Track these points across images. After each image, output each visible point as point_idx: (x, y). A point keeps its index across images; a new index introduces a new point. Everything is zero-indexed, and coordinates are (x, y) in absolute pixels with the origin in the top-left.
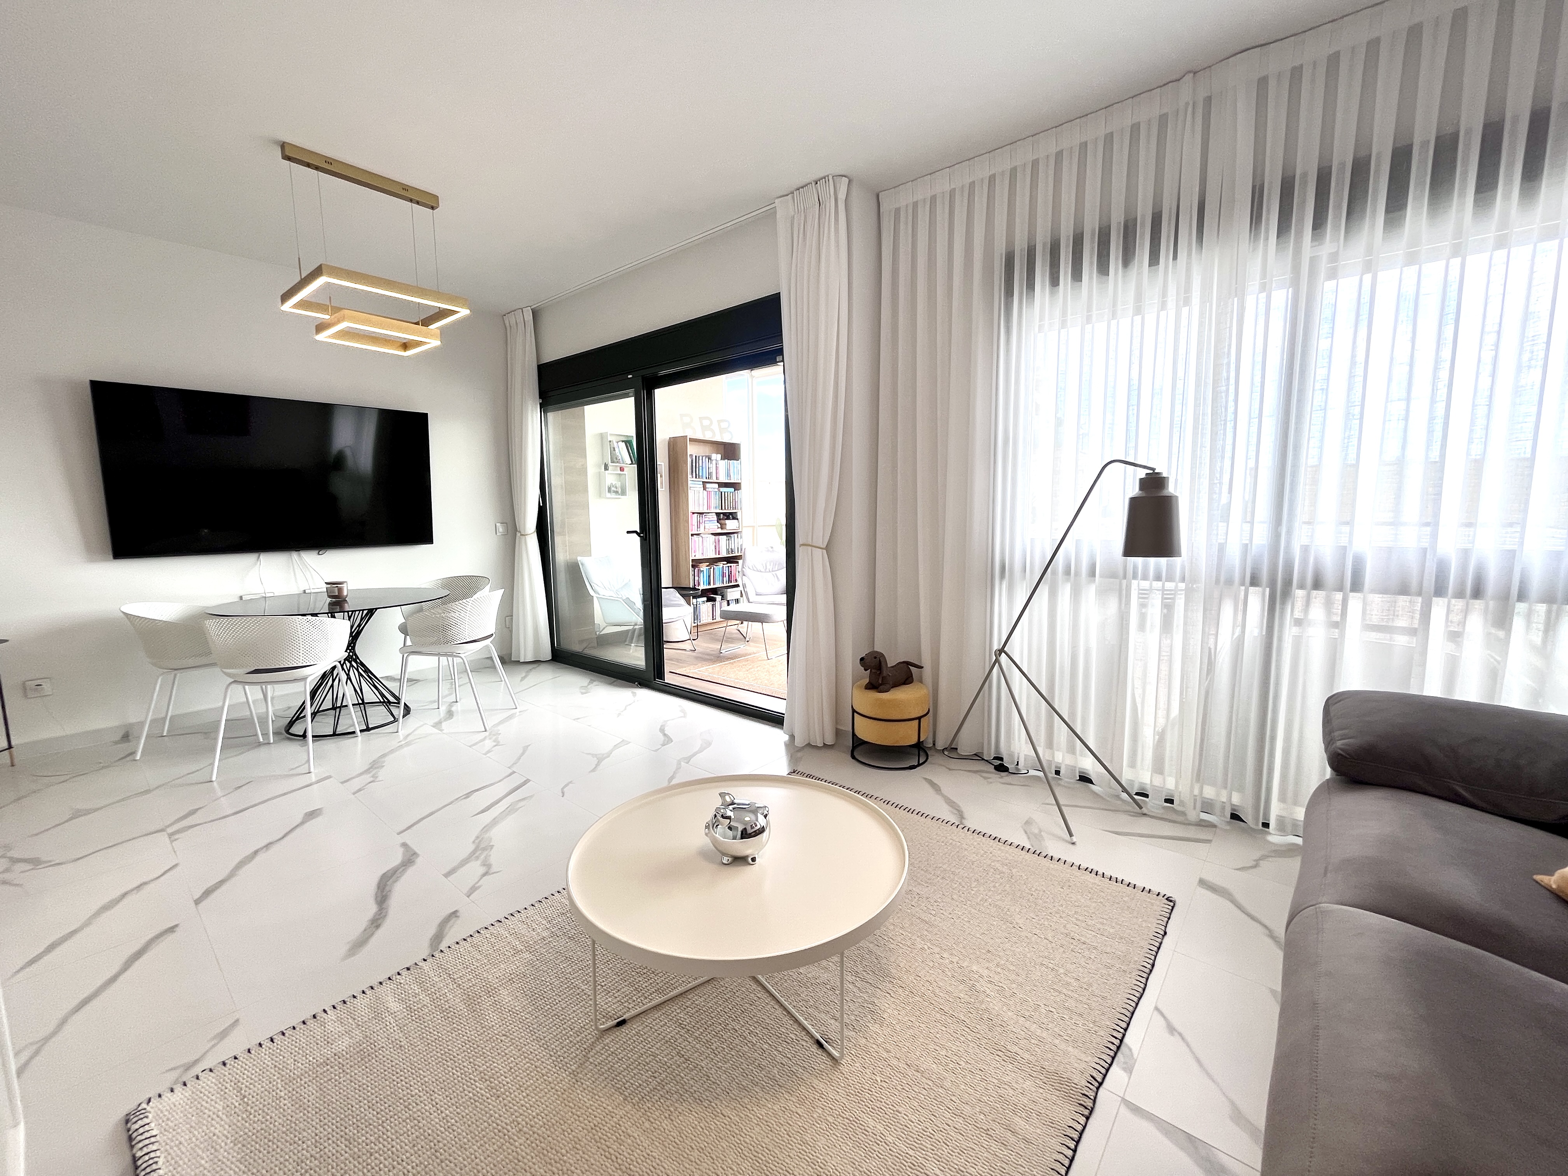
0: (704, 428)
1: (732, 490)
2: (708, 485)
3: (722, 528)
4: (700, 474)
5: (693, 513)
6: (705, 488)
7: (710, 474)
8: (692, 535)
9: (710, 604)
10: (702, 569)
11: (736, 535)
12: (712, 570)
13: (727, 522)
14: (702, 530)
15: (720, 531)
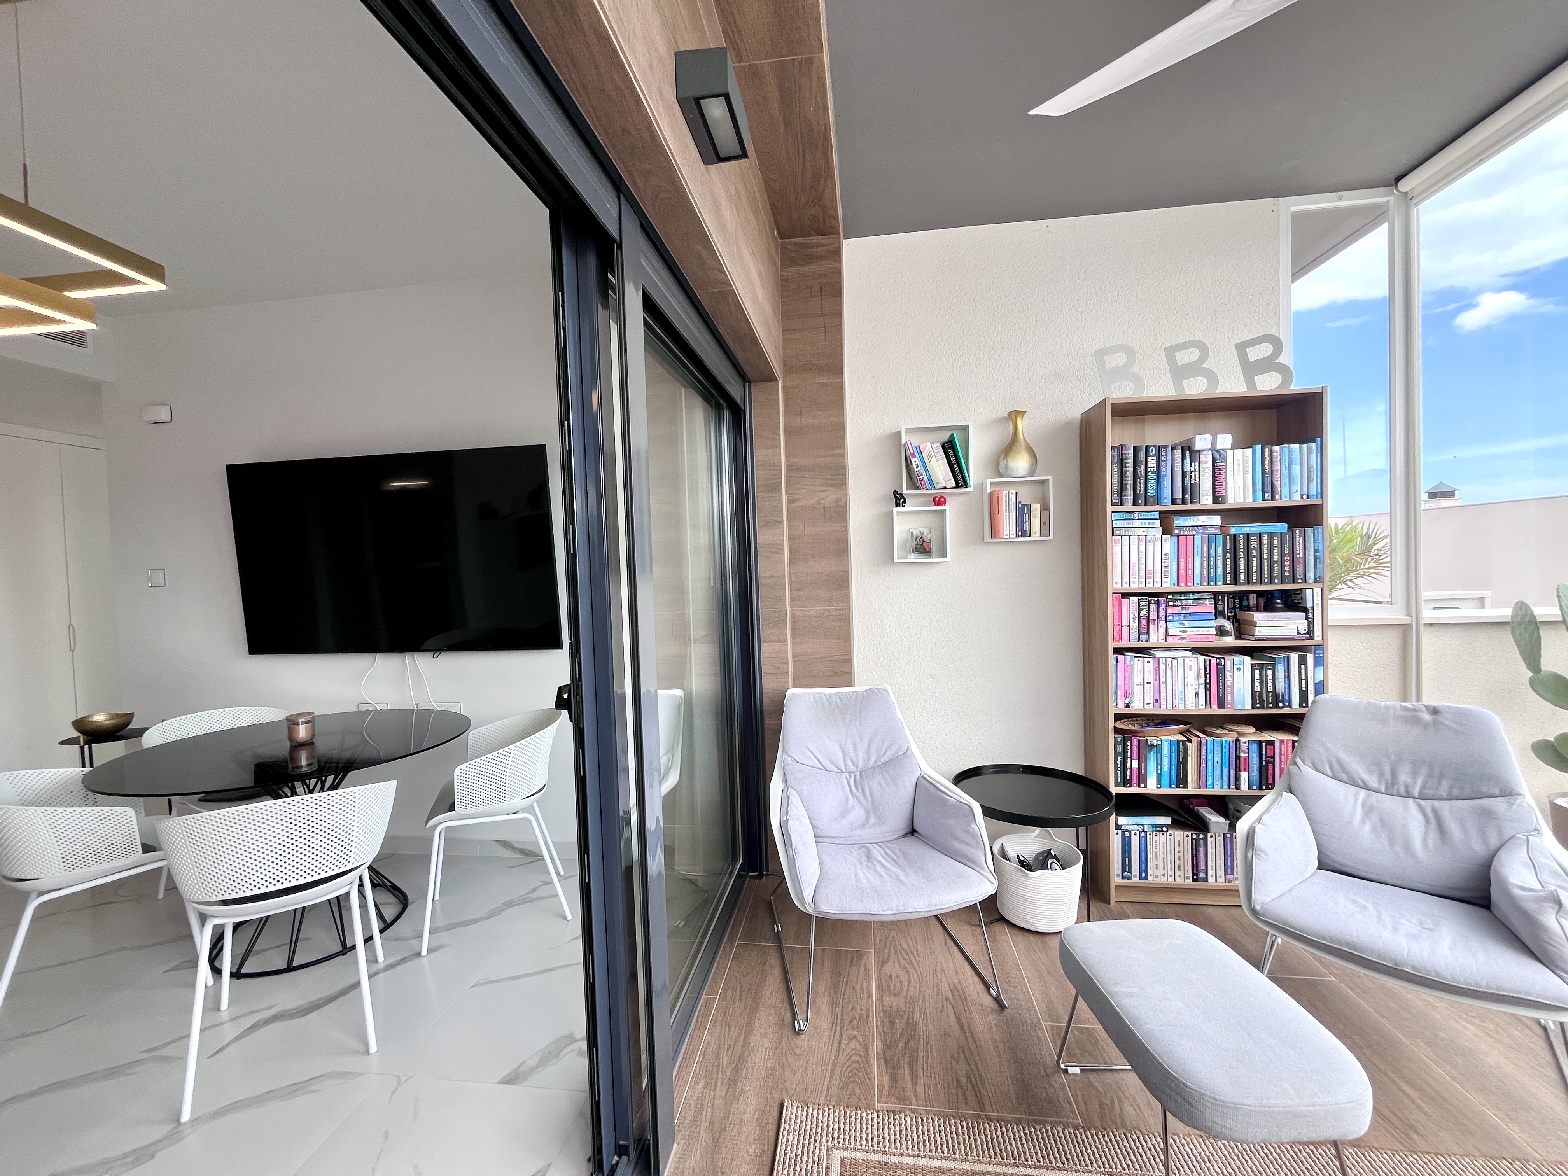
0: (1180, 373)
1: (1283, 527)
2: (1178, 521)
3: (1239, 635)
4: (1152, 492)
5: (1125, 595)
6: (1167, 529)
7: (1191, 491)
8: (1118, 651)
9: (1183, 837)
10: (1152, 740)
11: (1294, 657)
12: (1192, 748)
13: (1258, 617)
14: (1155, 637)
15: (1229, 641)
